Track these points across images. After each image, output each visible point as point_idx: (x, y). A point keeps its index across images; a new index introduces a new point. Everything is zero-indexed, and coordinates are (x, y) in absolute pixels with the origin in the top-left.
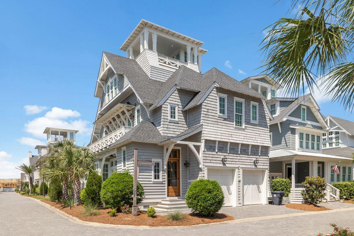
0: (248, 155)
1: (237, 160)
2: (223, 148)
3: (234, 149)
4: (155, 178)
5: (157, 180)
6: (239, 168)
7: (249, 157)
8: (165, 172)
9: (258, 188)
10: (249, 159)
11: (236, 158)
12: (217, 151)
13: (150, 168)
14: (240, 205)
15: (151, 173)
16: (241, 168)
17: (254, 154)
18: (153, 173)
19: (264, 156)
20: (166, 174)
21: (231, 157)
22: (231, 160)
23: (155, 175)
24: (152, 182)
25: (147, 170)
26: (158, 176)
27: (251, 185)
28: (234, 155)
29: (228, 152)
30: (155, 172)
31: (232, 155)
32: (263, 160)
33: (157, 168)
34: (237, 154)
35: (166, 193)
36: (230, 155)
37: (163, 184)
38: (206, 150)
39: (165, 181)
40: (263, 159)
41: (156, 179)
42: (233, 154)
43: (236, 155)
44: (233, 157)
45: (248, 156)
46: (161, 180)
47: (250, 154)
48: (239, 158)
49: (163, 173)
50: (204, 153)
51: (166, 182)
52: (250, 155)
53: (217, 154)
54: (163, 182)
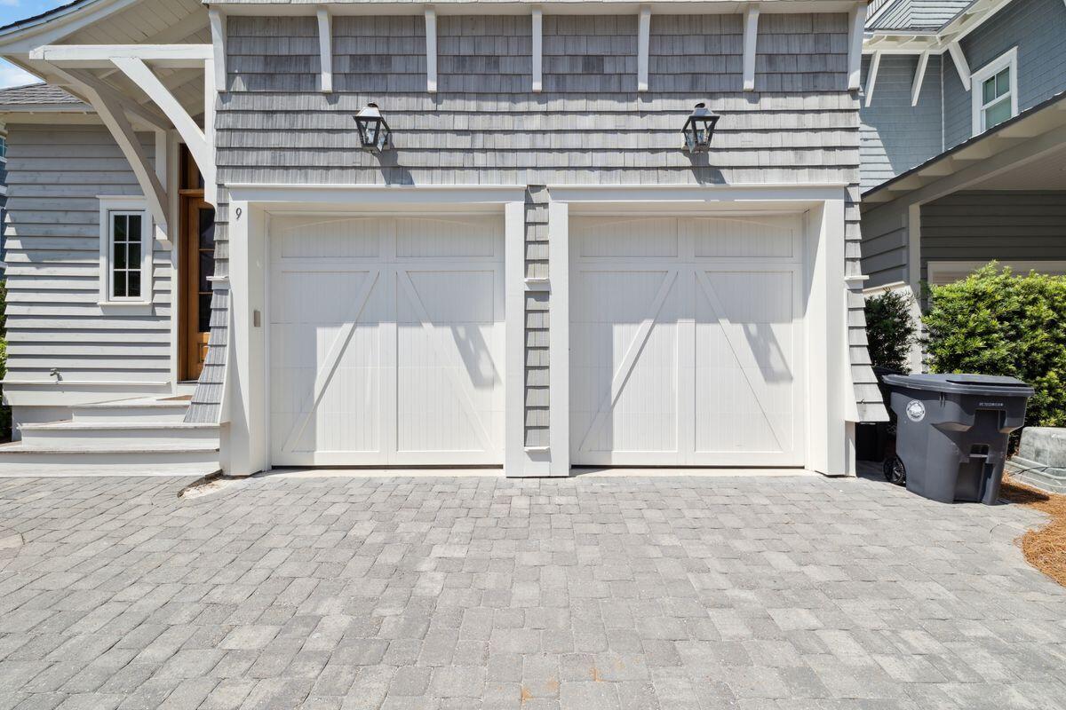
0: (633, 95)
1: (524, 141)
2: (385, 59)
3: (494, 60)
4: (119, 291)
5: (127, 300)
6: (537, 197)
7: (643, 113)
8: (169, 258)
9: (762, 347)
10: (637, 123)
11: (508, 123)
12: (326, 83)
13: (91, 244)
14: (542, 468)
15: (97, 265)
16: (558, 193)
17: (694, 83)
18: (104, 268)
19: (805, 93)
20: (173, 272)
21: (461, 123)
22: (464, 142)
23: (119, 278)
24: (97, 312)
25: (73, 253)
26: (135, 278)
27: (684, 327)
28: (489, 106)
29: (432, 86)
30: (119, 262)
31: (472, 105)
32: (794, 125)
33: (127, 242)
34: (513, 97)
35: (173, 364)
36: (446, 105)
37: (154, 317)
38: (240, 85)
39: (168, 305)
40: (791, 121)
41: (123, 294)
42: (481, 96)
43: (504, 106)
44: (479, 123)
45: (623, 106)
46: (145, 298)
47: (643, 86)
48: (535, 123)
49: (154, 266)
50: (227, 106)
51: (173, 311)
52: (648, 96)
53: (332, 107)
54: (160, 311)
